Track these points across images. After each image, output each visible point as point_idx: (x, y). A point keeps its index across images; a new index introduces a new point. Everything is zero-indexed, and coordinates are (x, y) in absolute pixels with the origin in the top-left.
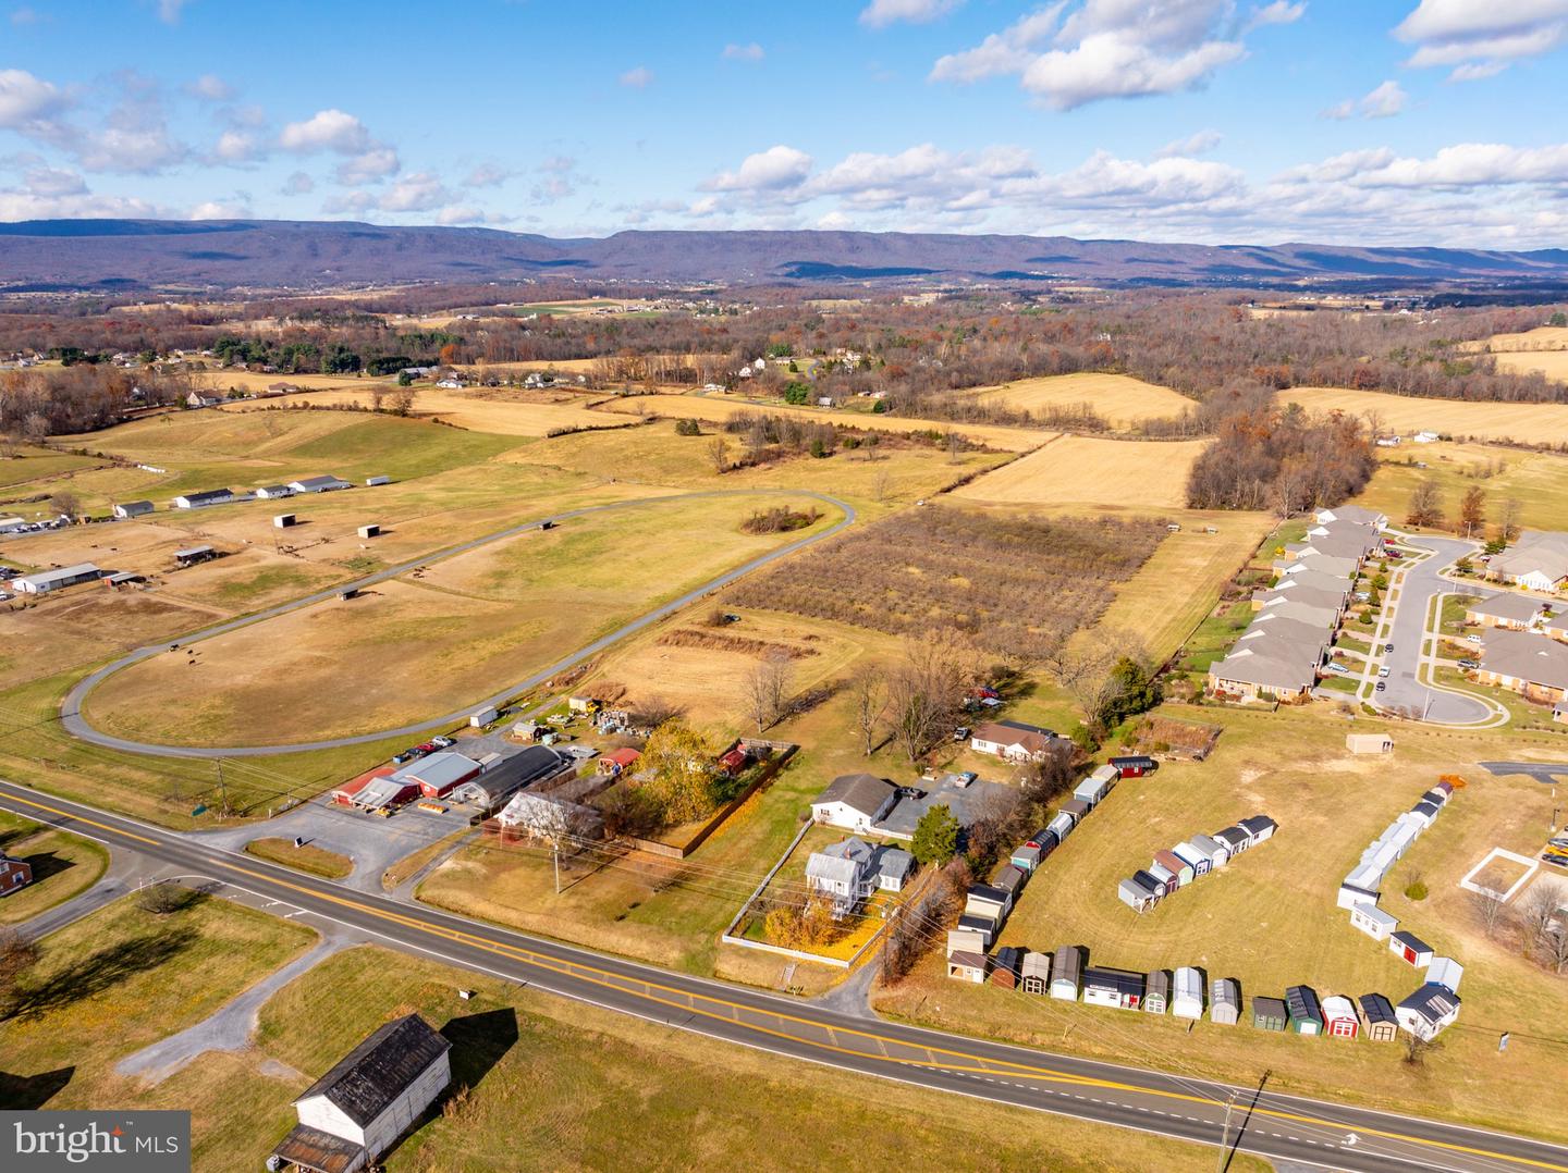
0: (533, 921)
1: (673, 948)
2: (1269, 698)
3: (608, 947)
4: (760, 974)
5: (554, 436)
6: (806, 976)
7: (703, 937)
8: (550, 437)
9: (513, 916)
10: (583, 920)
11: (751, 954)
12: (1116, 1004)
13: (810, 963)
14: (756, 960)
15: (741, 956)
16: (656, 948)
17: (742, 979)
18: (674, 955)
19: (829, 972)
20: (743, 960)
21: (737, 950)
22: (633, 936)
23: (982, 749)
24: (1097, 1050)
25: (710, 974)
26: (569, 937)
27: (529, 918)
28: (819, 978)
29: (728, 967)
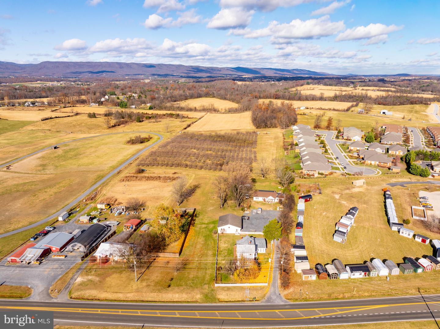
0: (131, 296)
1: (197, 294)
2: (322, 174)
3: (169, 300)
4: (236, 296)
5: (43, 120)
6: (255, 292)
7: (206, 286)
8: (42, 120)
9: (121, 296)
10: (153, 291)
11: (229, 289)
12: (361, 276)
13: (253, 287)
14: (232, 291)
15: (225, 290)
16: (190, 295)
17: (230, 300)
18: (198, 296)
19: (262, 288)
20: (227, 292)
21: (223, 288)
22: (178, 293)
23: (257, 200)
24: (366, 294)
25: (217, 301)
26: (150, 299)
27: (128, 295)
28: (260, 292)
29: (223, 296)
